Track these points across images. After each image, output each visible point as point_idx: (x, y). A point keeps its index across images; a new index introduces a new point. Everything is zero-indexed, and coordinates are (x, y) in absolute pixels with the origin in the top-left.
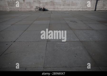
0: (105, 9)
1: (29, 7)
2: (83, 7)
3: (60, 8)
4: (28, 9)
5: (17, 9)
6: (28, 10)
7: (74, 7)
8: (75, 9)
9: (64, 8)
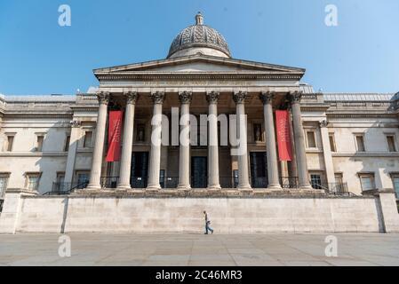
0: (367, 226)
1: (127, 220)
2: (293, 221)
3: (224, 226)
4: (124, 226)
5: (90, 227)
6: (123, 229)
7: (266, 221)
8: (268, 226)
9: (235, 225)
